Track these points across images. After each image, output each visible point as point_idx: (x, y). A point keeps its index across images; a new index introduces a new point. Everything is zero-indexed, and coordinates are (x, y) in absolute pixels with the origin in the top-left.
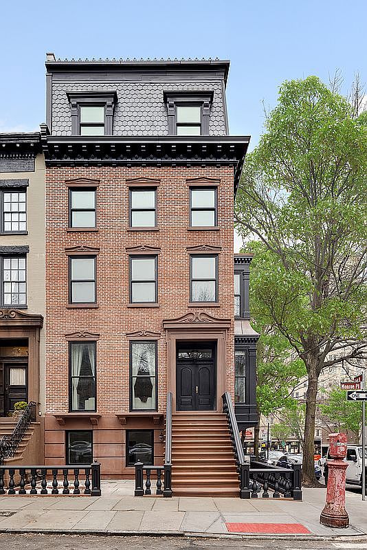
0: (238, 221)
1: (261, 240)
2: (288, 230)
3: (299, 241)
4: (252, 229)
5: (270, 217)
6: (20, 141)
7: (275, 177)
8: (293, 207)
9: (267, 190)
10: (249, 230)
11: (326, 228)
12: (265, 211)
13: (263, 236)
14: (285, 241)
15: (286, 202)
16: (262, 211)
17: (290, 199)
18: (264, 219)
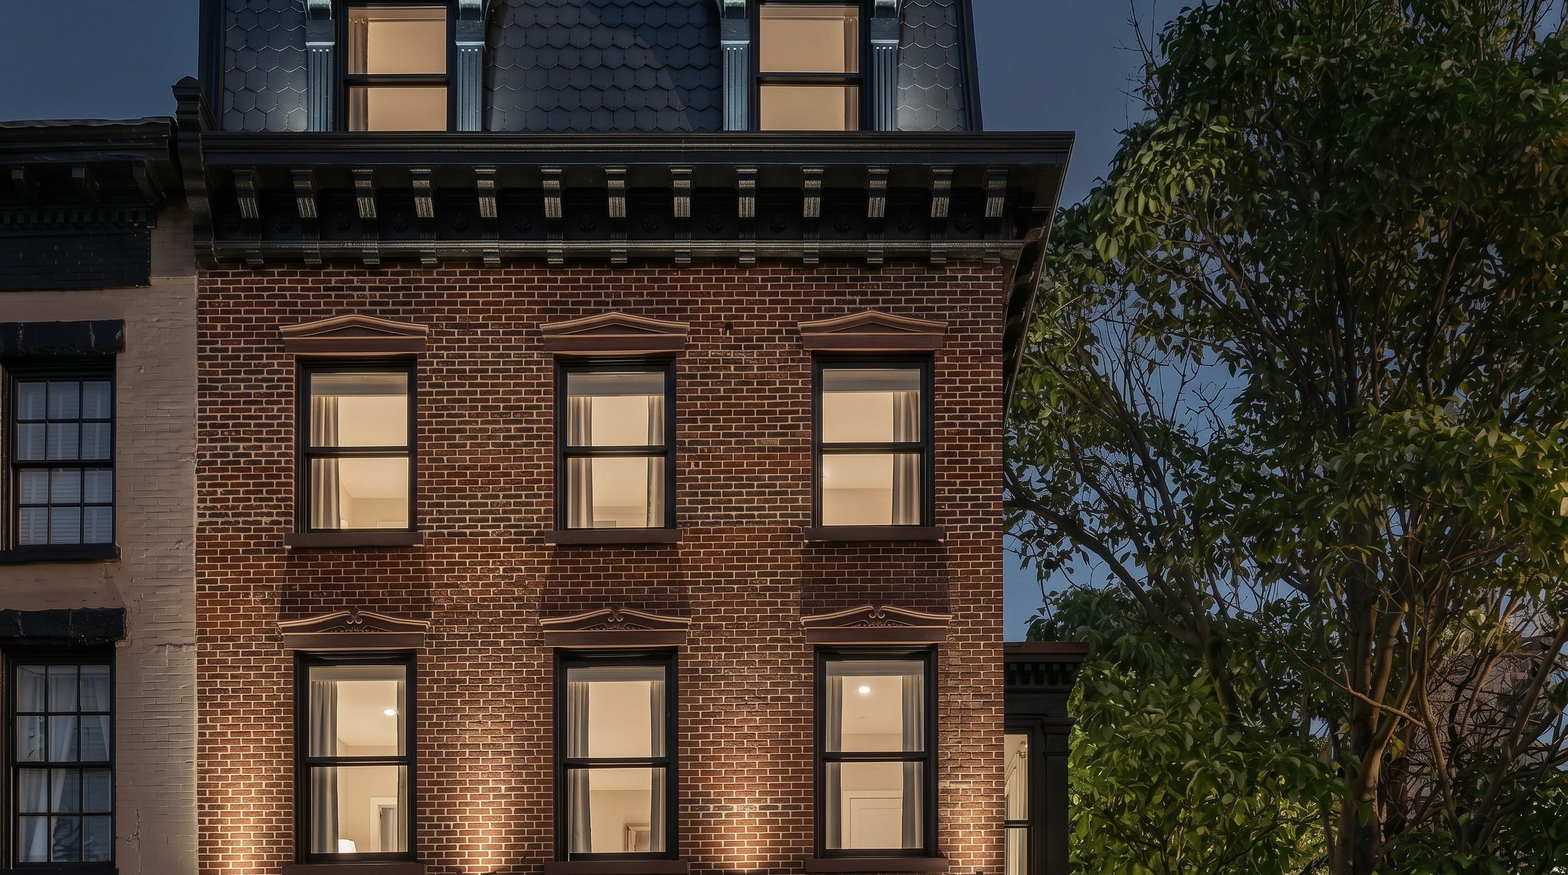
0: (1022, 499)
1: (1117, 581)
2: (1236, 543)
3: (1282, 590)
4: (1079, 535)
5: (1159, 483)
6: (88, 157)
7: (1178, 311)
8: (1257, 440)
9: (1144, 365)
10: (1066, 543)
11: (1397, 530)
12: (1137, 461)
13: (1129, 566)
14: (1224, 587)
15: (1228, 418)
16: (1123, 459)
17: (1244, 403)
18: (1132, 493)
